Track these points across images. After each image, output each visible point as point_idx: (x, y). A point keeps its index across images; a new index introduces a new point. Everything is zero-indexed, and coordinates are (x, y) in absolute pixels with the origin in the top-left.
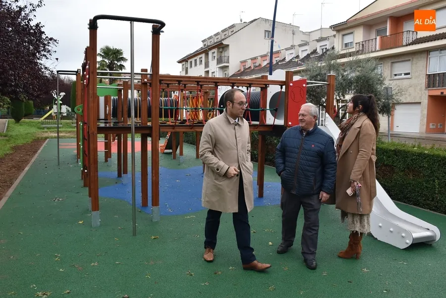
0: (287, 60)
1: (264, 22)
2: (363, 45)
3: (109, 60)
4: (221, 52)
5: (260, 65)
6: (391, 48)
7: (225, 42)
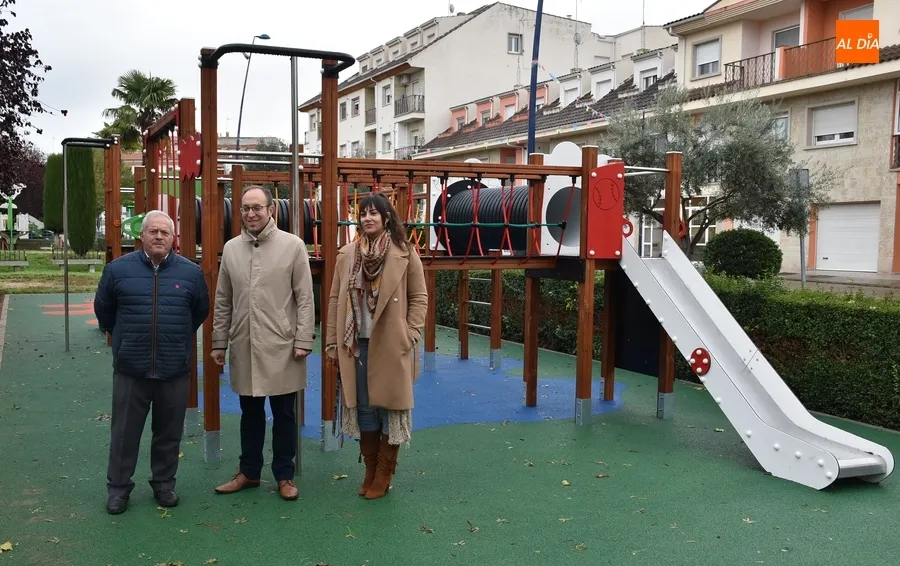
0: (563, 104)
1: (507, 13)
2: (742, 68)
3: (142, 106)
4: (405, 86)
5: (498, 117)
6: (809, 76)
7: (414, 63)
